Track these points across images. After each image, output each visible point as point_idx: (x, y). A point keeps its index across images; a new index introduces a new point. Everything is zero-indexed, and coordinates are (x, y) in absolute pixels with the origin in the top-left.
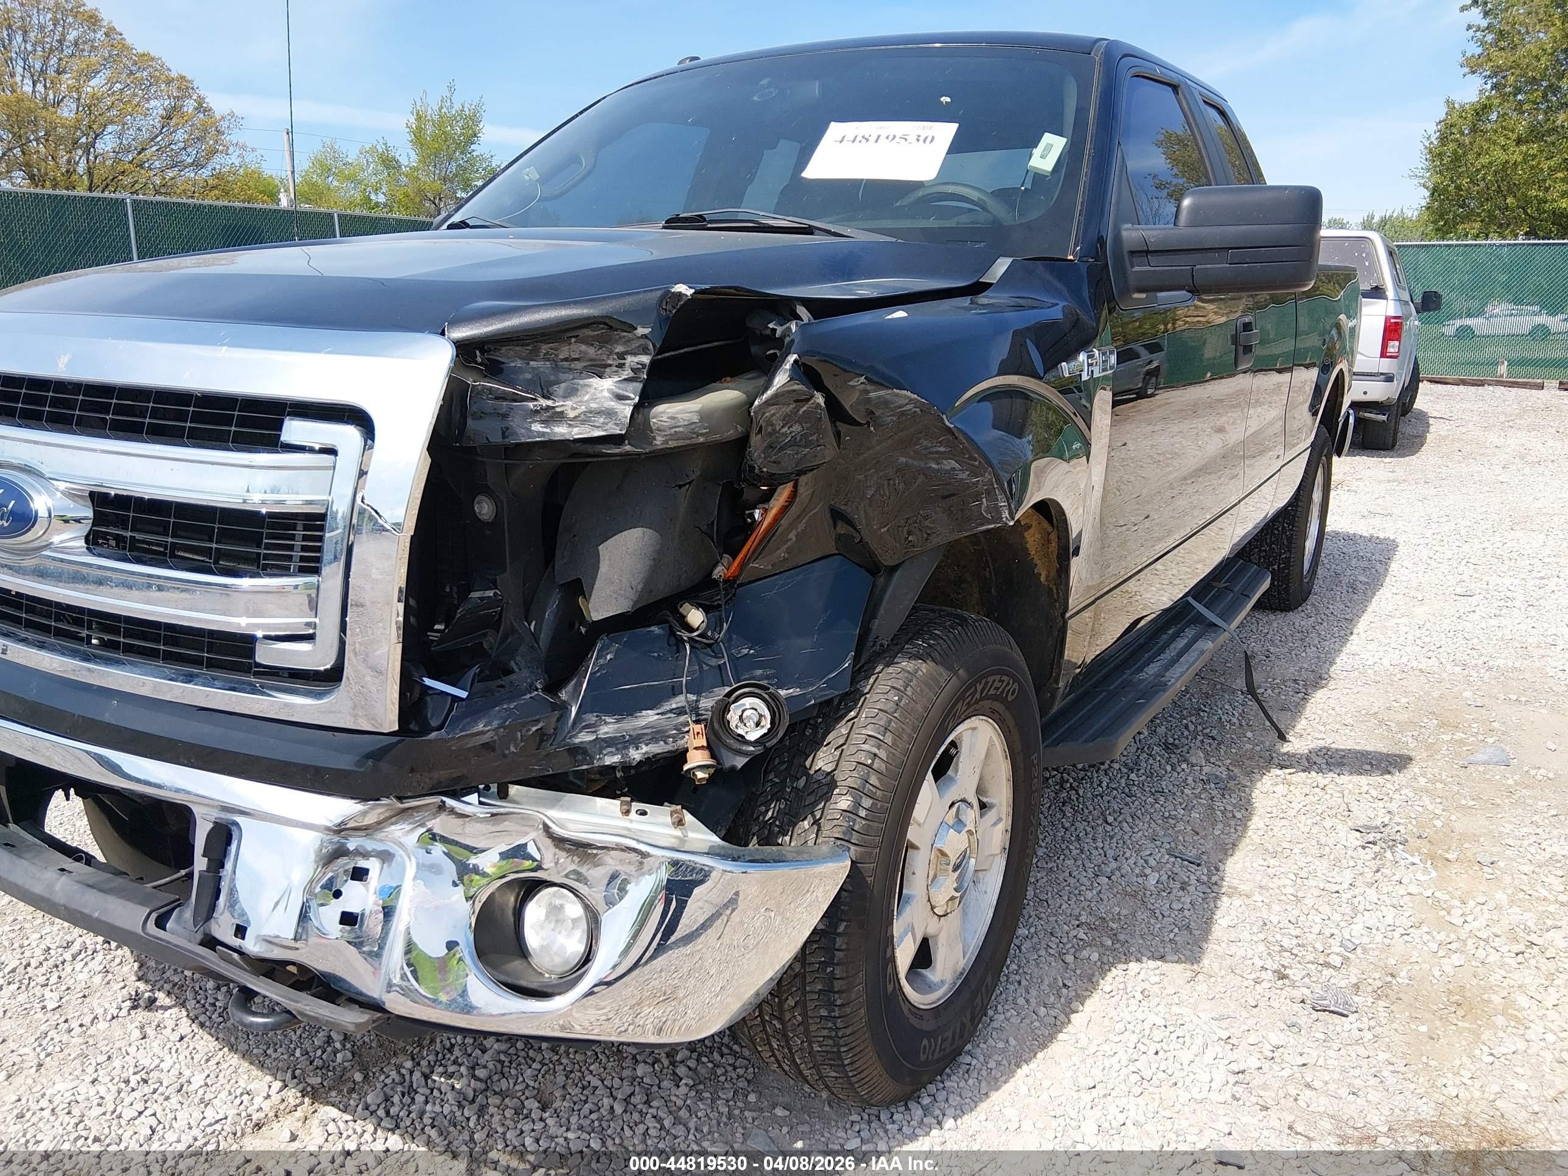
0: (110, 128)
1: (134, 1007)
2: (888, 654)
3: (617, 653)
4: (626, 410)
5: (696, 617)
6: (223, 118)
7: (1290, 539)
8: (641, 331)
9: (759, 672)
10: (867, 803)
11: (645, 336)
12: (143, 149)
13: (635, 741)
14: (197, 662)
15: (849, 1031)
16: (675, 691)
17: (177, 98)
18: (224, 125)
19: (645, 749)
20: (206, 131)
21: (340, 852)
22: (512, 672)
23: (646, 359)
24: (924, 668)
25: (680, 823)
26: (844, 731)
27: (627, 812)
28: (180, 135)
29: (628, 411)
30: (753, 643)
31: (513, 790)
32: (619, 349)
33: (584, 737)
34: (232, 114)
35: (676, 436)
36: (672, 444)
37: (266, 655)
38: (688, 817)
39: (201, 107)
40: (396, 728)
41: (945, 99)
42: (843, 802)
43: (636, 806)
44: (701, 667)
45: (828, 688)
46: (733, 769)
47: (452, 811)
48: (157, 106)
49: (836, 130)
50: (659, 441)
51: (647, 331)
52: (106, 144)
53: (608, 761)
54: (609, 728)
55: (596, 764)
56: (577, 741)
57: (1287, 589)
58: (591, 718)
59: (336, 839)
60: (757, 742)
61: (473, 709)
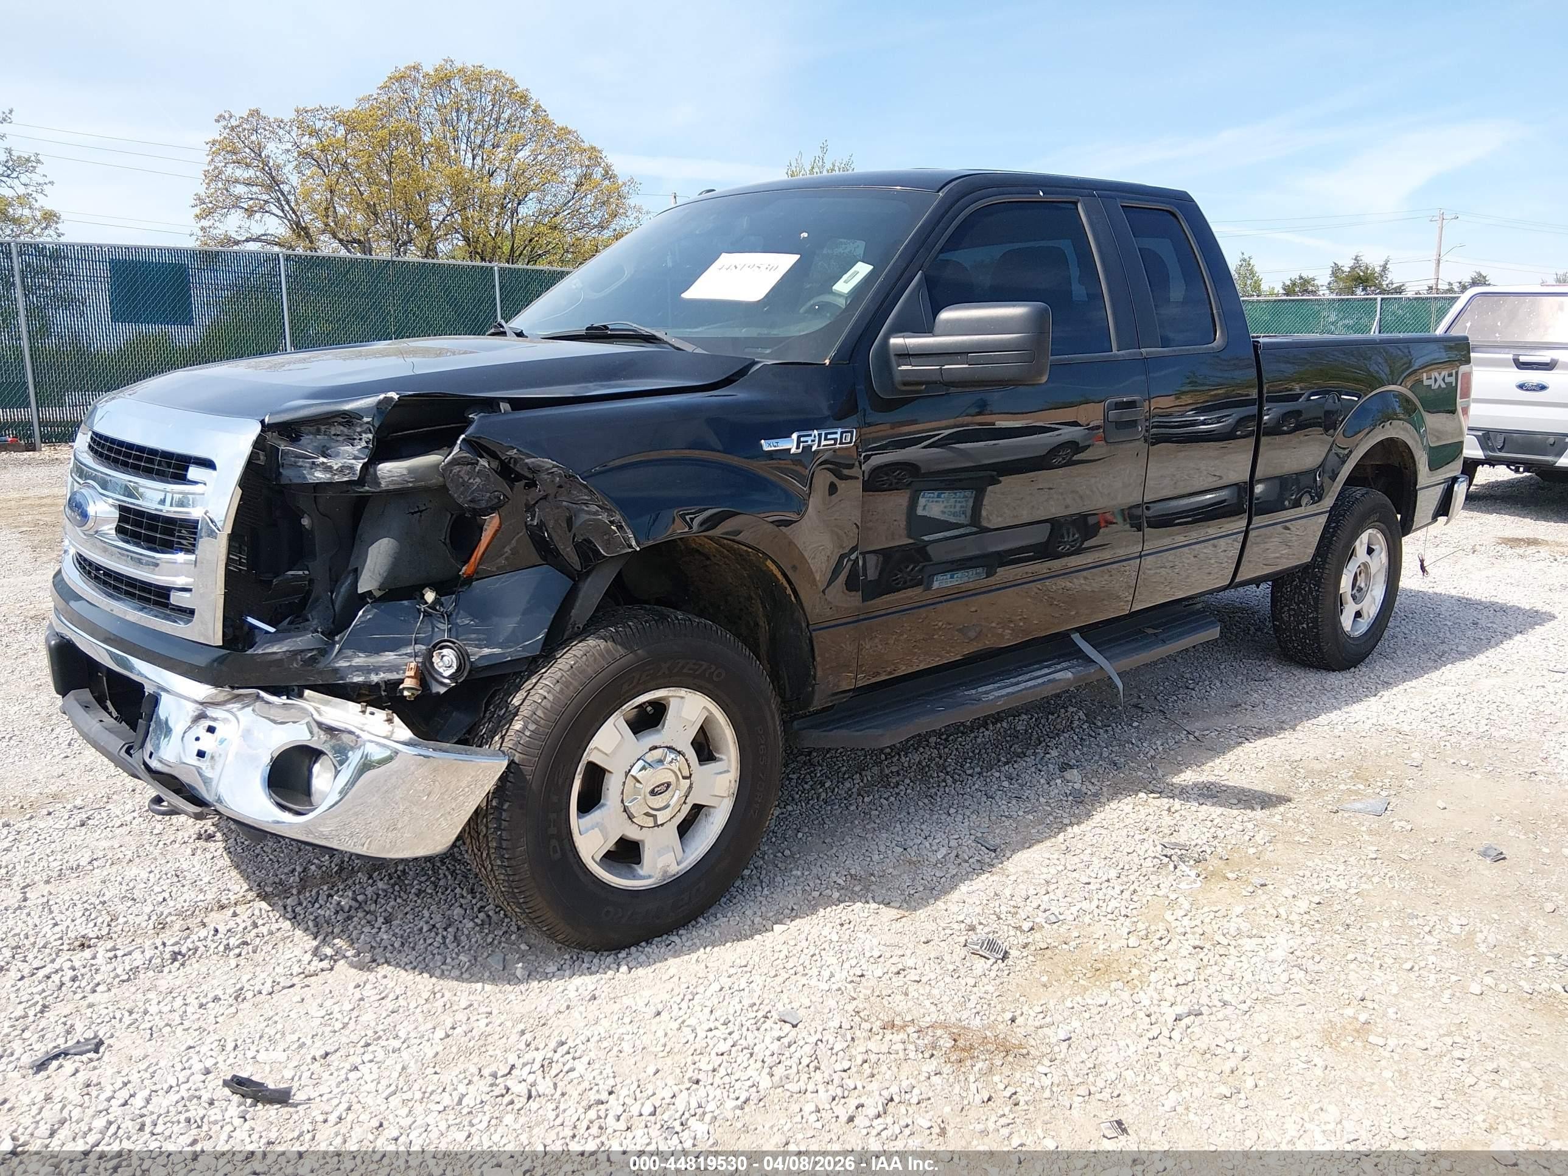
0: (531, 195)
1: (199, 838)
2: (581, 634)
3: (375, 615)
4: (358, 465)
5: (430, 596)
6: (624, 184)
7: (1316, 599)
8: (366, 420)
9: (473, 636)
10: (532, 727)
11: (368, 423)
12: (557, 213)
13: (376, 670)
14: (148, 600)
15: (517, 878)
16: (408, 643)
17: (588, 167)
18: (625, 189)
19: (382, 675)
20: (609, 197)
21: (202, 716)
22: (308, 620)
23: (370, 436)
24: (602, 644)
25: (390, 721)
26: (534, 681)
27: (364, 712)
28: (589, 200)
29: (359, 467)
30: (474, 616)
31: (307, 692)
32: (359, 430)
33: (342, 664)
34: (632, 180)
35: (392, 482)
36: (391, 487)
37: (176, 599)
38: (396, 719)
39: (608, 175)
40: (221, 644)
41: (805, 235)
42: (517, 725)
43: (370, 709)
44: (433, 629)
45: (523, 651)
46: (438, 693)
47: (262, 699)
48: (572, 176)
49: (725, 259)
50: (383, 485)
51: (369, 419)
52: (529, 209)
53: (356, 679)
54: (360, 660)
55: (348, 680)
56: (337, 665)
57: (1320, 648)
58: (349, 652)
59: (201, 707)
60: (450, 677)
61: (272, 639)
